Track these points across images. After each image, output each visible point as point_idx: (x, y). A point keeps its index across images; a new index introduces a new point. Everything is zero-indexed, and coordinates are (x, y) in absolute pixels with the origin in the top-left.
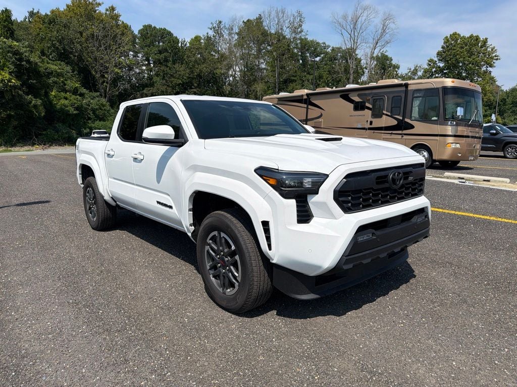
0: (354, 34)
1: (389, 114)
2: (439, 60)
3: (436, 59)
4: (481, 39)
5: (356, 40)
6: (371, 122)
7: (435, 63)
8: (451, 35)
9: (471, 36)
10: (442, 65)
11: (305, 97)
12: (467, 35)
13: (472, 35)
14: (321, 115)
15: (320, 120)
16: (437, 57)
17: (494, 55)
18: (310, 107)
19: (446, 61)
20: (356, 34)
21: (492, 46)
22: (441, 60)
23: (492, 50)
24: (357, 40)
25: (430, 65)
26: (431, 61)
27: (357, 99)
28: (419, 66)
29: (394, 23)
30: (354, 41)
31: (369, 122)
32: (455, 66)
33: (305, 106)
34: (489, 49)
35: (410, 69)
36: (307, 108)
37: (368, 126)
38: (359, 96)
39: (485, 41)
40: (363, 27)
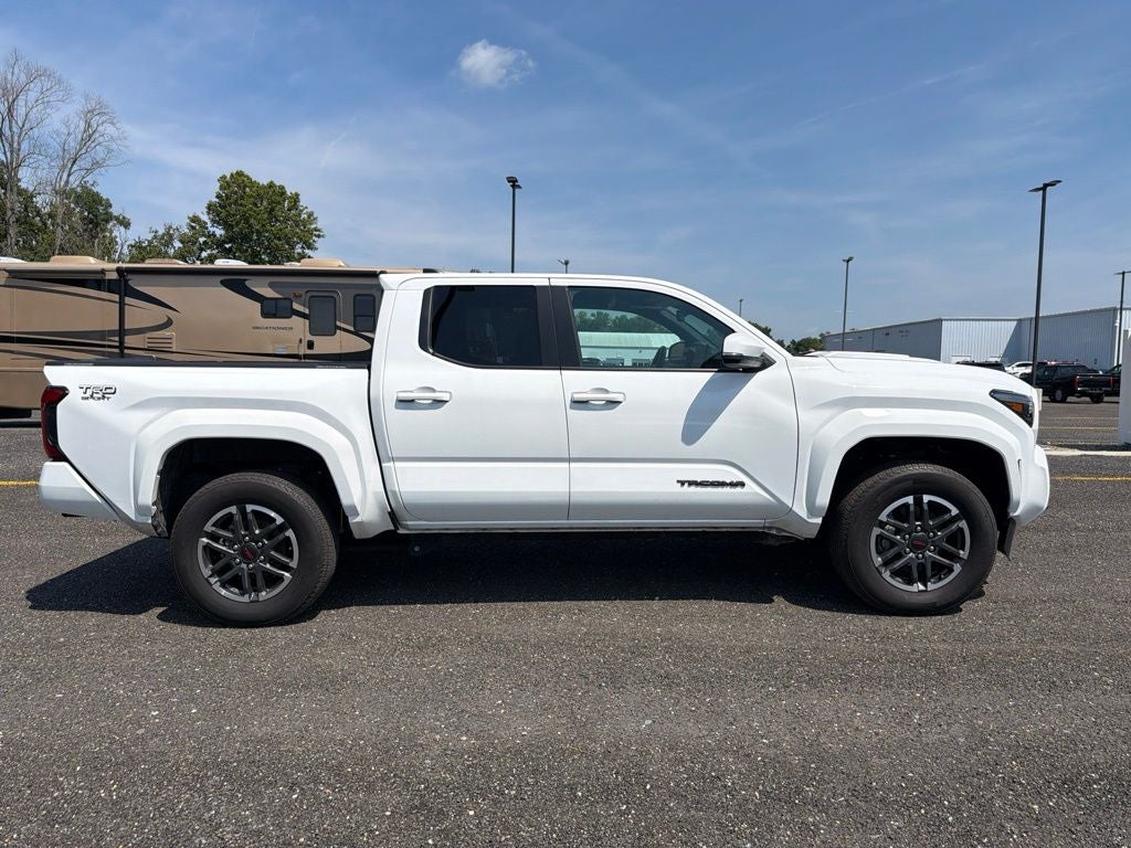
0: (11, 128)
1: (352, 329)
2: (213, 221)
3: (205, 218)
4: (288, 193)
5: (15, 145)
6: (311, 345)
7: (203, 225)
8: (232, 175)
9: (271, 185)
10: (219, 232)
11: (114, 276)
12: (264, 181)
13: (272, 182)
14: (169, 323)
15: (166, 333)
16: (209, 213)
17: (313, 226)
18: (128, 300)
19: (227, 226)
20: (14, 129)
21: (309, 210)
22: (219, 224)
23: (309, 217)
24: (19, 144)
25: (193, 228)
26: (195, 219)
27: (268, 292)
28: (174, 227)
29: (113, 123)
30: (11, 145)
31: (305, 344)
32: (246, 238)
33: (116, 297)
34: (304, 216)
35: (156, 232)
36: (122, 305)
37: (304, 350)
38: (271, 285)
39: (296, 198)
40: (31, 116)
